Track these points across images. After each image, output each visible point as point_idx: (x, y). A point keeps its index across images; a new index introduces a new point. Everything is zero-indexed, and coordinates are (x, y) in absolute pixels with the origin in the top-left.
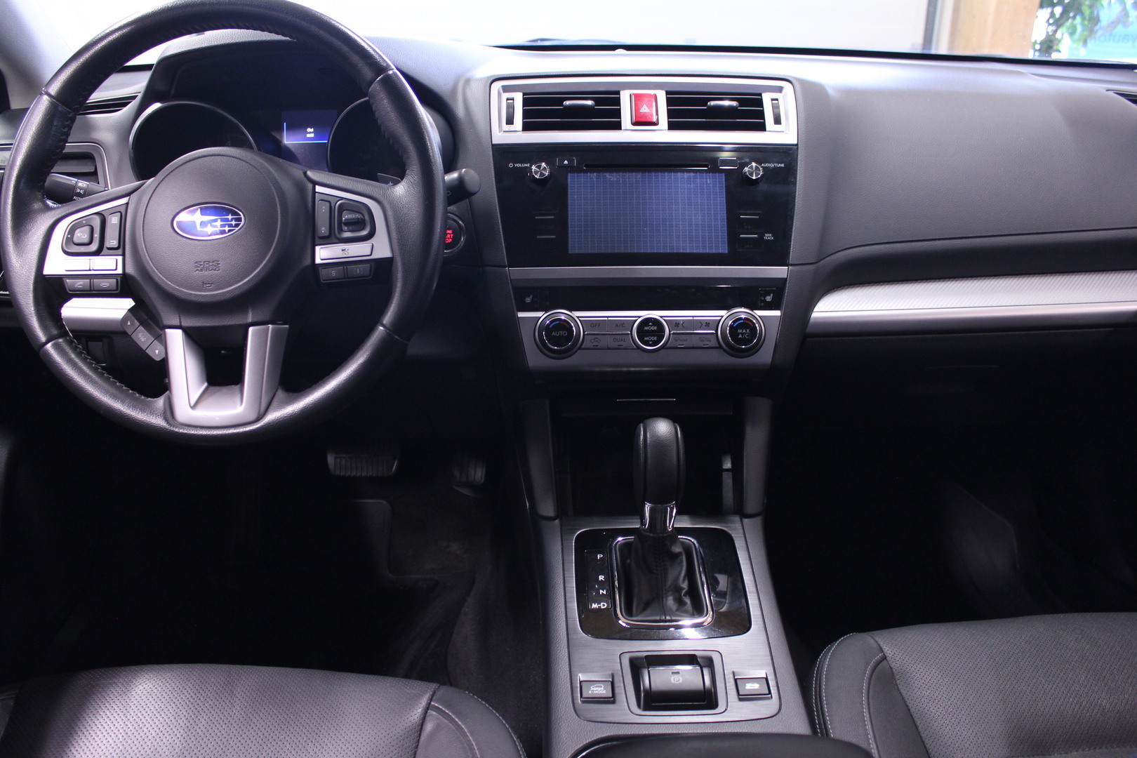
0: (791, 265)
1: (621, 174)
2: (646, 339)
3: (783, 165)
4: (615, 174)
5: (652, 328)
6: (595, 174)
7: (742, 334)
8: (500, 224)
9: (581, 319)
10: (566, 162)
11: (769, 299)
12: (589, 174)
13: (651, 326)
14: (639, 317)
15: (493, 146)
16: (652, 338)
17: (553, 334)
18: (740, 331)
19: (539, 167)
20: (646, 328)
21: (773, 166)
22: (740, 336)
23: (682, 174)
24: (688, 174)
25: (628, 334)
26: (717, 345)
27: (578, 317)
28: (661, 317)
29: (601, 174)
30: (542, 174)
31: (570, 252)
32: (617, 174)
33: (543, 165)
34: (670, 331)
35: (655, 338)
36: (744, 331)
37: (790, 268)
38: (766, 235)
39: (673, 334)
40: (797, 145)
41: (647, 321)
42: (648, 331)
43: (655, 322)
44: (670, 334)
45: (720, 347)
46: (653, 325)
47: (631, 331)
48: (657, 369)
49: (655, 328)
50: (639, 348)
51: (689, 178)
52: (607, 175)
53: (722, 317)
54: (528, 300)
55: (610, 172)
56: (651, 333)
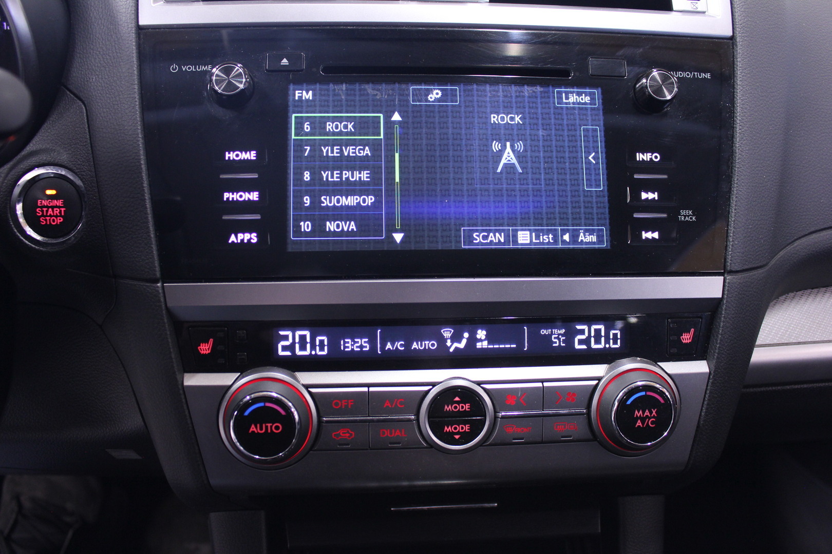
0: (731, 272)
1: (397, 85)
2: (447, 429)
3: (708, 76)
4: (384, 86)
5: (459, 407)
6: (344, 86)
7: (643, 419)
8: (146, 190)
9: (313, 390)
10: (285, 61)
11: (686, 338)
12: (331, 85)
13: (458, 403)
14: (434, 385)
15: (140, 29)
16: (459, 428)
17: (253, 428)
18: (638, 413)
19: (227, 71)
20: (448, 408)
21: (690, 76)
22: (639, 423)
23: (518, 88)
24: (530, 89)
25: (410, 420)
26: (590, 436)
27: (307, 387)
28: (479, 383)
29: (357, 86)
30: (230, 86)
31: (290, 250)
32: (390, 87)
33: (238, 68)
34: (495, 412)
35: (467, 428)
36: (647, 413)
37: (729, 277)
38: (683, 212)
39: (503, 417)
40: (732, 38)
41: (450, 393)
42: (451, 414)
43: (466, 394)
44: (496, 417)
45: (594, 437)
46: (463, 401)
47: (417, 414)
48: (469, 481)
49: (467, 407)
50: (432, 445)
51: (533, 96)
52: (369, 88)
53: (599, 379)
54: (205, 349)
55: (374, 81)
56: (459, 417)
